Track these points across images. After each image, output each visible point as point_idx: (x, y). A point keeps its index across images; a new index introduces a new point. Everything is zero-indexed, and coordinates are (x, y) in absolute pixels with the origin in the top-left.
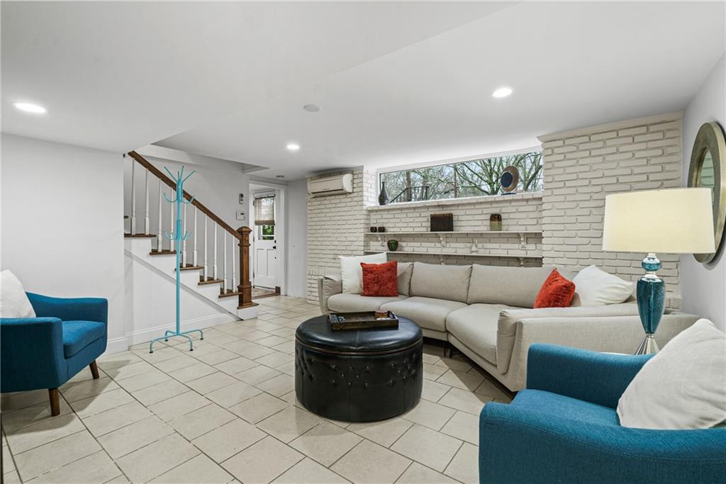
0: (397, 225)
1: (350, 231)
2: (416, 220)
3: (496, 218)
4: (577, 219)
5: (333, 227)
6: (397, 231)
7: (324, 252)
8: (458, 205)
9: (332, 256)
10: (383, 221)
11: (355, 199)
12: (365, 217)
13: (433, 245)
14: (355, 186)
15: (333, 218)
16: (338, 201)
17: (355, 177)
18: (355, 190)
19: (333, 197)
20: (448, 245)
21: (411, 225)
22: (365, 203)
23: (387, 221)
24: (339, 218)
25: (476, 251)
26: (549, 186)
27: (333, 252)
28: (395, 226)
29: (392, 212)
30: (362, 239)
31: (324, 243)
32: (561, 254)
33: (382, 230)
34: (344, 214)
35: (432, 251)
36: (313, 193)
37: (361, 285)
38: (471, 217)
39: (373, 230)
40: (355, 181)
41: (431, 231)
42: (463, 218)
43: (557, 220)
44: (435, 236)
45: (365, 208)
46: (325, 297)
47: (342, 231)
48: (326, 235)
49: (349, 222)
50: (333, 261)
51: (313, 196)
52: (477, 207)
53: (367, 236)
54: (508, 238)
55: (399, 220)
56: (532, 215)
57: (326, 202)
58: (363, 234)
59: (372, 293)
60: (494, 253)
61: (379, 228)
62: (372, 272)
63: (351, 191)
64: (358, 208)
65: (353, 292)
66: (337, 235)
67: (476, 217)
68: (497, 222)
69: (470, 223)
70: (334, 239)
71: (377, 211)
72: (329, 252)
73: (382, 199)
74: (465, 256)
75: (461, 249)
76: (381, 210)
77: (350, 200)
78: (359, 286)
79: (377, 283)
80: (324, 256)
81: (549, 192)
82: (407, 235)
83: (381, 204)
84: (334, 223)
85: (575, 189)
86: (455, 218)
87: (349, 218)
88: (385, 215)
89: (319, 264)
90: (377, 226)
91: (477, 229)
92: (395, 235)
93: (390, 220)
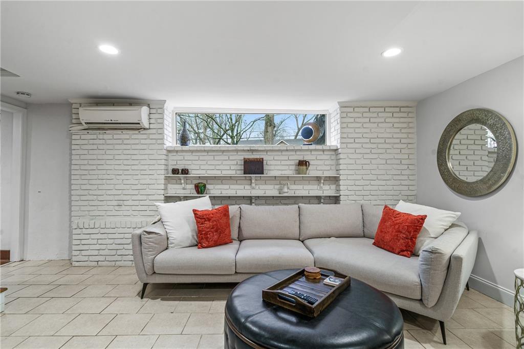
0: (202, 167)
1: (143, 172)
2: (225, 162)
3: (303, 163)
4: (362, 167)
5: (117, 167)
6: (202, 173)
7: (100, 198)
8: (267, 151)
9: (115, 203)
10: (184, 162)
11: (151, 136)
12: (164, 157)
13: (242, 187)
14: (152, 121)
15: (117, 157)
16: (127, 137)
17: (153, 111)
18: (152, 126)
19: (119, 132)
20: (257, 187)
21: (218, 167)
22: (166, 142)
23: (190, 162)
24: (126, 157)
25: (287, 192)
26: (345, 140)
27: (117, 198)
28: (199, 168)
29: (197, 154)
30: (163, 181)
31: (100, 187)
32: (353, 193)
33: (185, 171)
34: (135, 152)
35: (241, 193)
36: (87, 123)
37: (193, 236)
38: (279, 163)
39: (175, 171)
40: (152, 116)
41: (244, 174)
42: (272, 163)
43: (351, 167)
44: (244, 178)
45: (165, 146)
46: (148, 258)
47: (130, 172)
48: (106, 177)
49: (143, 162)
50: (117, 208)
51: (86, 126)
52: (284, 153)
53: (167, 178)
54: (309, 180)
55: (204, 162)
56: (327, 162)
57: (106, 137)
58: (163, 177)
59: (211, 243)
60: (298, 193)
61: (182, 170)
62: (209, 220)
63: (148, 127)
64: (157, 147)
65: (184, 246)
66: (123, 177)
67: (283, 163)
68: (305, 167)
69: (277, 167)
70: (120, 182)
71: (177, 151)
72: (111, 198)
73: (184, 140)
74: (273, 197)
75: (271, 190)
76: (183, 151)
77: (145, 136)
78: (191, 237)
79: (216, 231)
80: (101, 203)
81: (344, 146)
82: (215, 178)
83: (182, 145)
84: (118, 162)
85: (361, 145)
86: (265, 162)
87: (143, 157)
88: (188, 156)
89: (92, 213)
90: (180, 168)
91: (283, 172)
92: (199, 177)
93: (194, 162)
